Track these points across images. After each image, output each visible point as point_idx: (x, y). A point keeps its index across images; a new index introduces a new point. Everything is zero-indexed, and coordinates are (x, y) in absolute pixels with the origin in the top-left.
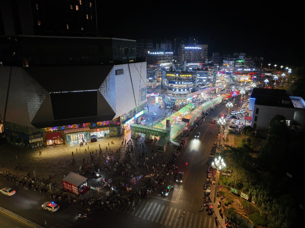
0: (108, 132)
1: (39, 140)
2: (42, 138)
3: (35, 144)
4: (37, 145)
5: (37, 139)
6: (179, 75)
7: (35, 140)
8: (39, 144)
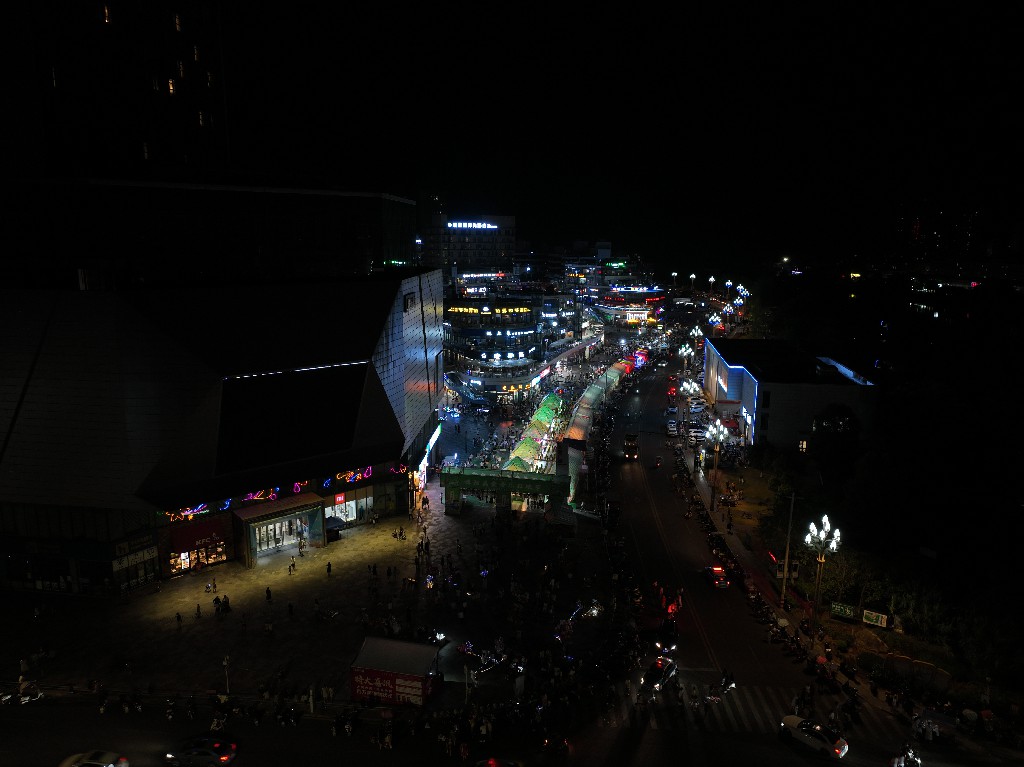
0: (367, 502)
1: (146, 555)
2: (155, 549)
3: (131, 572)
4: (137, 577)
5: (140, 554)
6: (492, 310)
7: (131, 557)
8: (146, 575)
